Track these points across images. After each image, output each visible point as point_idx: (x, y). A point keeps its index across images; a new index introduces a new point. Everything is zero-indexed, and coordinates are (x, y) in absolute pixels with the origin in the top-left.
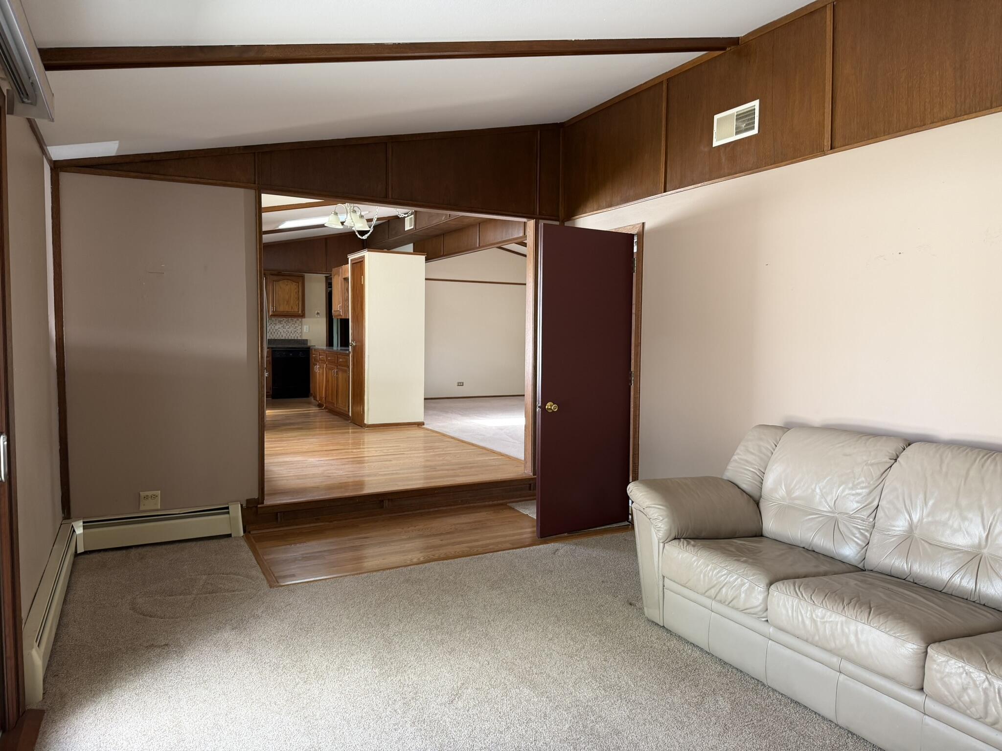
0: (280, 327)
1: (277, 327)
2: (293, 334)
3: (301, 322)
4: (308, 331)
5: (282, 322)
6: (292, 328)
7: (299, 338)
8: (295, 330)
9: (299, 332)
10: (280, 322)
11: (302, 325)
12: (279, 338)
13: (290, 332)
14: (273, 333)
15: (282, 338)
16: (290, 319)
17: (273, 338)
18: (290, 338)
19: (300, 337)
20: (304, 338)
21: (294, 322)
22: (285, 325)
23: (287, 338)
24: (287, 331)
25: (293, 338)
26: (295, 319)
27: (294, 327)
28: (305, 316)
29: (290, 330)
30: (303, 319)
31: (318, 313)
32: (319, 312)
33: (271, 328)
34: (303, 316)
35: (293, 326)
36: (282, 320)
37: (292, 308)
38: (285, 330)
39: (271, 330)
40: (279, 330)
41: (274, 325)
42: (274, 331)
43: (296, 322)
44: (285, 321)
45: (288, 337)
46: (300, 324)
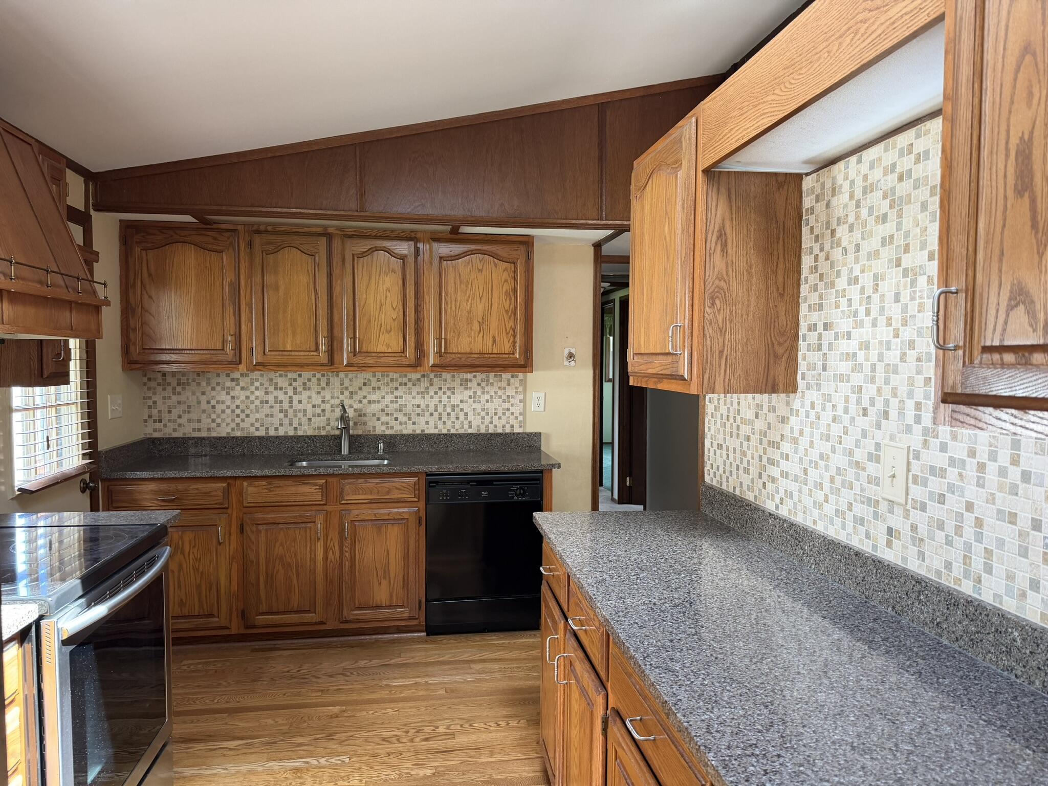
0: (466, 398)
1: (455, 400)
2: (500, 418)
3: (523, 383)
4: (542, 409)
5: (469, 385)
6: (497, 401)
7: (517, 430)
8: (507, 405)
9: (517, 410)
10: (465, 383)
11: (525, 390)
12: (461, 431)
13: (492, 411)
14: (444, 418)
15: (470, 431)
16: (492, 375)
17: (445, 431)
18: (491, 430)
19: (520, 427)
20: (530, 429)
21: (504, 384)
22: (479, 393)
23: (483, 431)
24: (483, 410)
25: (500, 431)
26: (506, 376)
27: (504, 397)
28: (532, 366)
29: (491, 407)
30: (529, 374)
31: (571, 356)
32: (573, 351)
33: (440, 402)
34: (525, 364)
35: (500, 393)
36: (470, 376)
37: (494, 341)
38: (478, 407)
39: (440, 409)
40: (461, 406)
41: (449, 393)
42: (449, 410)
43: (509, 384)
44: (478, 379)
45: (487, 426)
46: (521, 389)
